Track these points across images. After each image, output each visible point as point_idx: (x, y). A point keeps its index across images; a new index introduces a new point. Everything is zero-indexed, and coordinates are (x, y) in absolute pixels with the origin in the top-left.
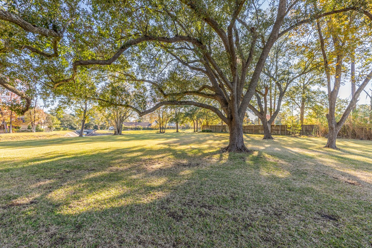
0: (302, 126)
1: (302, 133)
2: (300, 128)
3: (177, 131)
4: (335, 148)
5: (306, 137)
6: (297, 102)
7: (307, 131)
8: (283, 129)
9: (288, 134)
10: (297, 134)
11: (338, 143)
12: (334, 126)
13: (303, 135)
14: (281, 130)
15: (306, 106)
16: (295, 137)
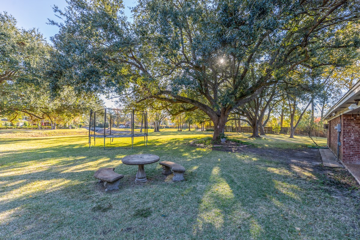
0: (281, 128)
1: (281, 132)
2: (280, 129)
3: (189, 130)
4: (293, 138)
5: (283, 135)
6: (279, 111)
7: (284, 131)
8: (269, 130)
9: (272, 133)
10: (278, 133)
11: (294, 137)
12: (293, 129)
13: (282, 133)
14: (268, 130)
15: (285, 114)
16: (277, 134)
